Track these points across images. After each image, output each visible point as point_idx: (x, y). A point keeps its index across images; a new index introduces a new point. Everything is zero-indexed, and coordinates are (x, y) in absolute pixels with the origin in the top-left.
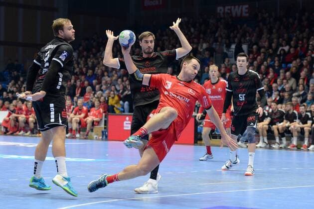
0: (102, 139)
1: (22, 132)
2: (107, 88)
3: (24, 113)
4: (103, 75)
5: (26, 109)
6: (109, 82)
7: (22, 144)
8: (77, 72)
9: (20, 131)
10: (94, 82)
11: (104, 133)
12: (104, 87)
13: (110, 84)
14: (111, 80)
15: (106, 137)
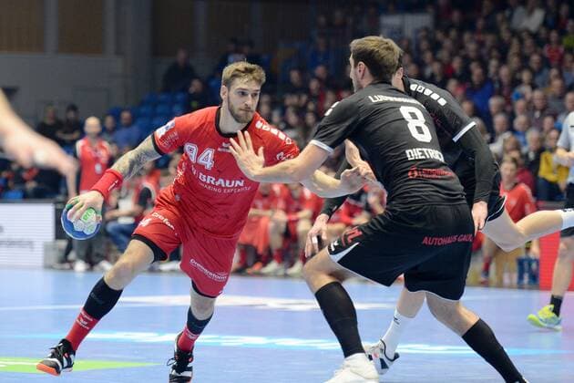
0: (520, 286)
1: (273, 266)
2: (529, 125)
3: (281, 204)
4: (516, 82)
5: (286, 192)
6: (538, 103)
7: (273, 303)
8: (433, 76)
9: (265, 263)
10: (494, 103)
11: (526, 265)
12: (520, 120)
13: (543, 111)
14: (545, 98)
15: (534, 278)
